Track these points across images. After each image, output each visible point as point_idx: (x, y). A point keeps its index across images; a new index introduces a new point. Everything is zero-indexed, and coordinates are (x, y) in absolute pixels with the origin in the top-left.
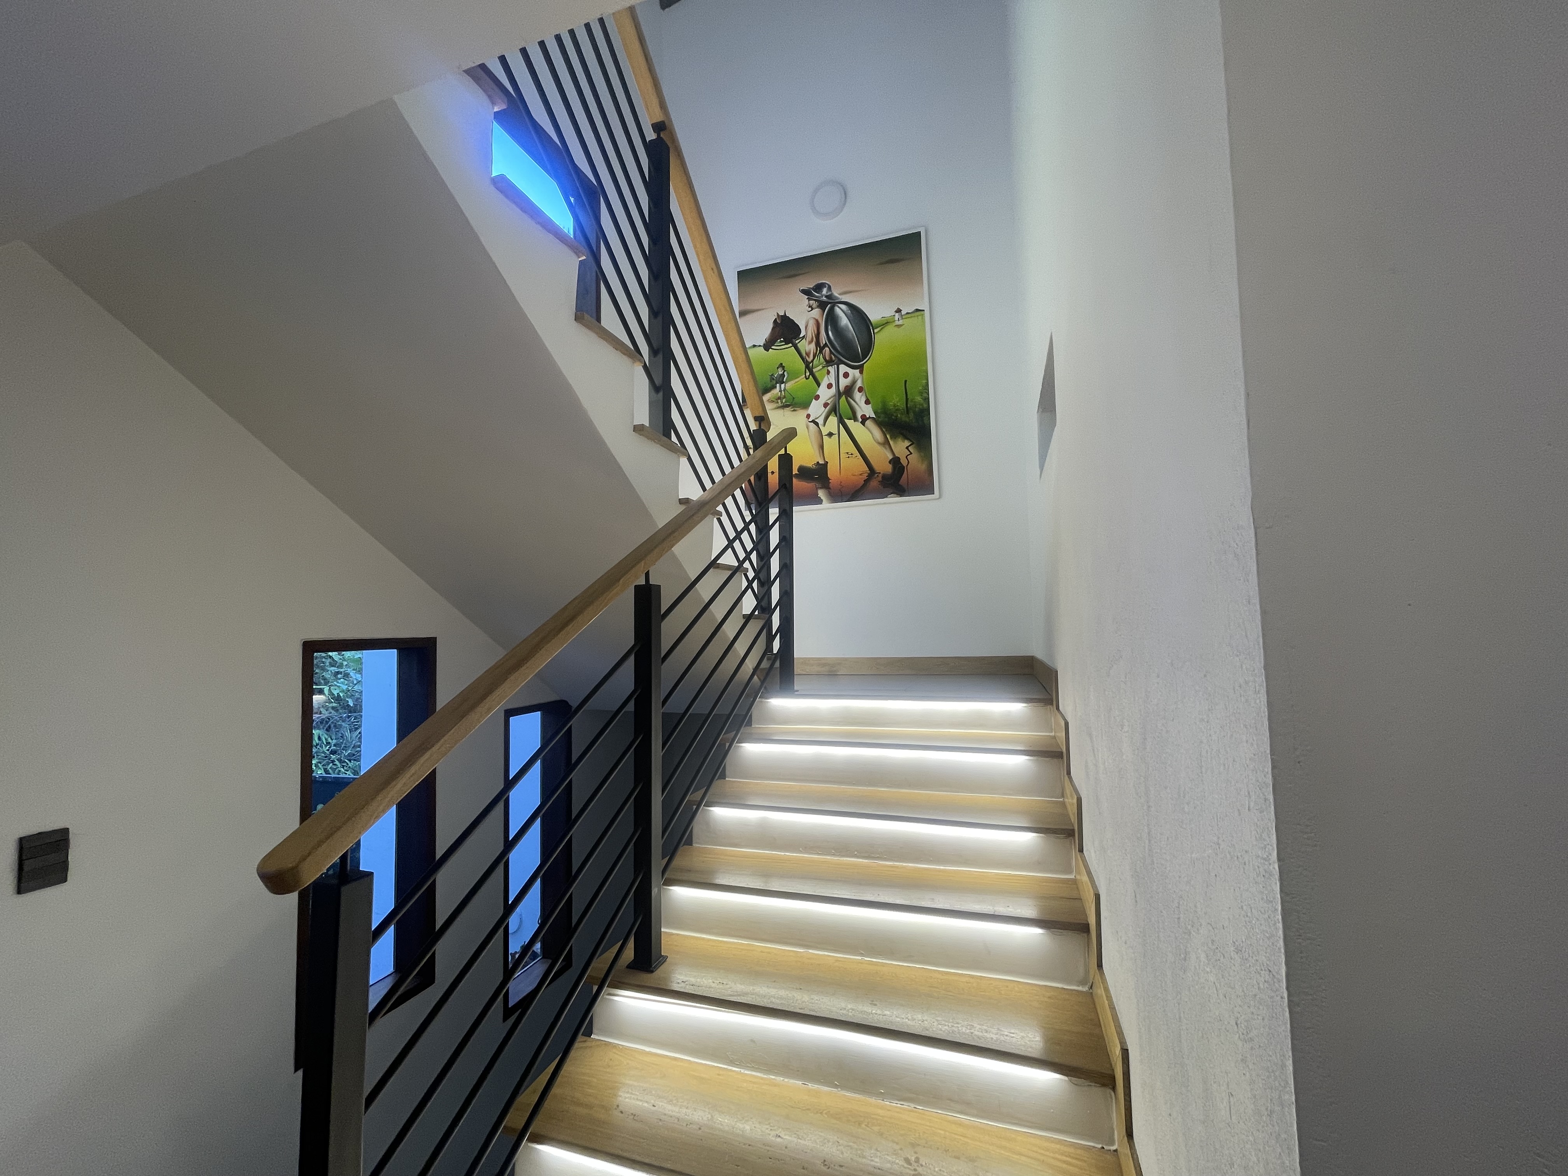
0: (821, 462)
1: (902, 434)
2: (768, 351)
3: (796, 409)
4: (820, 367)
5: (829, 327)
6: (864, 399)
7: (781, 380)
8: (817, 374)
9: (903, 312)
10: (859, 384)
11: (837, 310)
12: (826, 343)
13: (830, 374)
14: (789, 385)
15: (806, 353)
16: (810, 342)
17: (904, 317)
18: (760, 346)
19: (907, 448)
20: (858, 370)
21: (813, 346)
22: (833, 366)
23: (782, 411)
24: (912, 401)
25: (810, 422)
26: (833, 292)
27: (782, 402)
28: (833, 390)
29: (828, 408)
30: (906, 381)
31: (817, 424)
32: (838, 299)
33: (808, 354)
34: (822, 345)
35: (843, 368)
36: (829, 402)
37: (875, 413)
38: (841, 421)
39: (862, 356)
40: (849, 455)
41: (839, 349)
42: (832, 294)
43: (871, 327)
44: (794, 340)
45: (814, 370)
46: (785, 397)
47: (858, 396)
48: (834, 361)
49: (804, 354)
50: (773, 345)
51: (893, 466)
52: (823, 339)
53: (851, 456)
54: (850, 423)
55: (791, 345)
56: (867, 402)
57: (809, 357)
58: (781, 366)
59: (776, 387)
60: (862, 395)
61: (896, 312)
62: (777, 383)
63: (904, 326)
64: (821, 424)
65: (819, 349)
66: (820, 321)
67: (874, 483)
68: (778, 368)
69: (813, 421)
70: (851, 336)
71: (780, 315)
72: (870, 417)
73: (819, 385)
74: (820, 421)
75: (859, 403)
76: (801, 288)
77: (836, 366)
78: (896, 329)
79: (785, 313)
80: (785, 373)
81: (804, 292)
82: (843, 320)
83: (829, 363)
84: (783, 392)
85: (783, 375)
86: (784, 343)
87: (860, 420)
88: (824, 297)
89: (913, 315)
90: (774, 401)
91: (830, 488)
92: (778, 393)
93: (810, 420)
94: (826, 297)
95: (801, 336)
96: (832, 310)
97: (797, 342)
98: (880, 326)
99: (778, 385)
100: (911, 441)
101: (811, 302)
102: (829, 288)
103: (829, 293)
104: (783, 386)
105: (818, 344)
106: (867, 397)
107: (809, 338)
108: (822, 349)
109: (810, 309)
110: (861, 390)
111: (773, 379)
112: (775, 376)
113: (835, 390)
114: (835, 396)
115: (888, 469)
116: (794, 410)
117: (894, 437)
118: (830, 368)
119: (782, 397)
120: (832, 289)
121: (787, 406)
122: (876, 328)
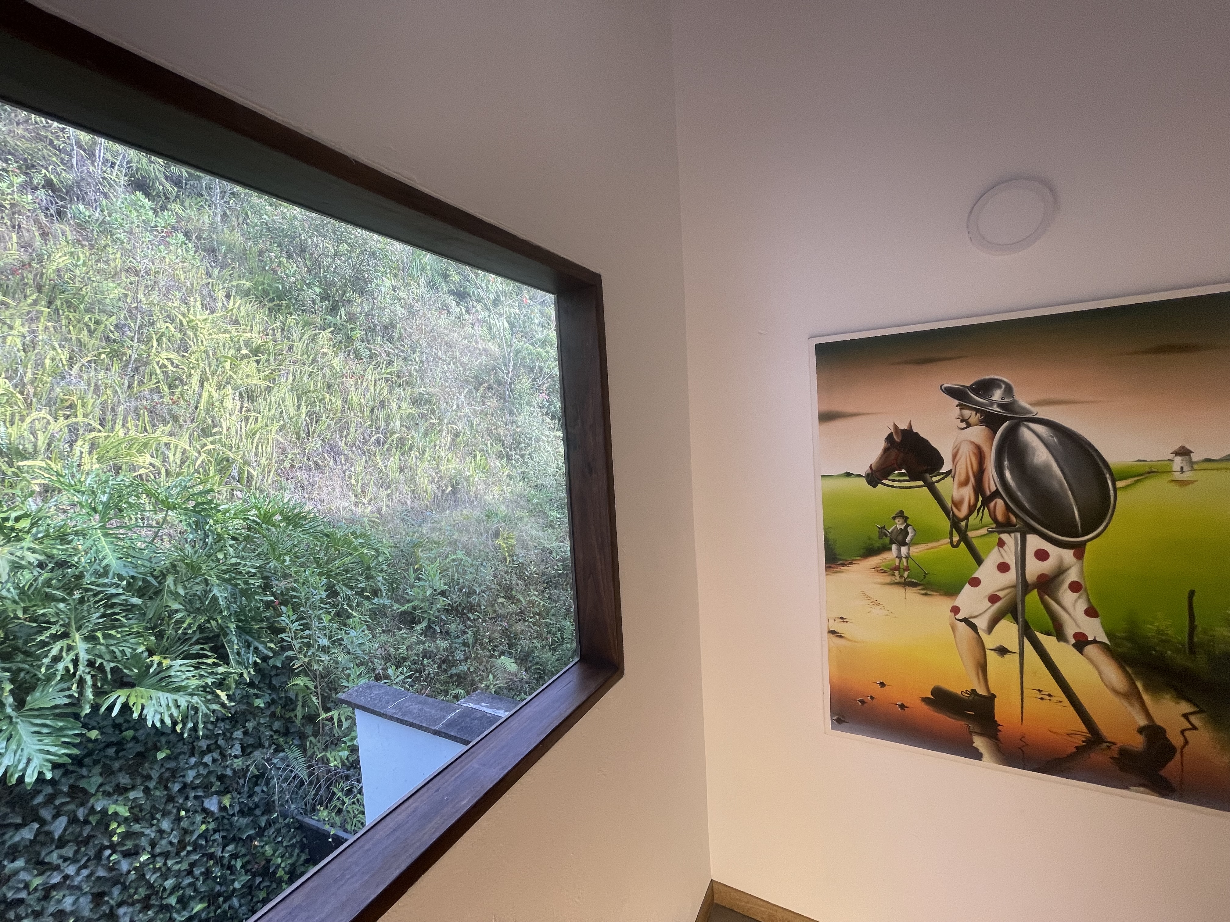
0: (981, 691)
1: (1176, 689)
2: (875, 486)
3: (929, 592)
4: (984, 531)
5: (1006, 463)
6: (1082, 606)
7: (900, 538)
8: (976, 543)
9: (1195, 457)
10: (1073, 576)
11: (1026, 434)
12: (997, 490)
13: (1005, 547)
14: (915, 551)
15: (953, 502)
16: (965, 483)
17: (1195, 467)
18: (859, 476)
19: (1186, 716)
20: (1072, 551)
21: (967, 493)
22: (1012, 535)
23: (903, 590)
24: (1205, 632)
25: (958, 620)
26: (1017, 397)
27: (901, 577)
28: (1011, 576)
29: (998, 605)
30: (1192, 594)
31: (973, 627)
32: (1030, 412)
33: (957, 504)
34: (988, 493)
35: (1034, 542)
36: (1001, 594)
37: (1109, 635)
38: (1026, 632)
39: (1082, 530)
40: (1044, 696)
41: (1026, 505)
42: (1014, 402)
43: (1108, 476)
44: (928, 476)
45: (971, 534)
46: (907, 569)
47: (1068, 597)
48: (1015, 525)
49: (949, 504)
50: (886, 479)
51: (1146, 737)
52: (992, 482)
53: (1048, 698)
54: (1049, 642)
55: (921, 483)
56: (1091, 612)
57: (959, 510)
58: (901, 514)
59: (890, 549)
60: (1079, 597)
61: (1177, 453)
62: (892, 542)
63: (1196, 483)
64: (983, 630)
65: (980, 499)
66: (985, 449)
67: (1097, 757)
68: (894, 518)
69: (965, 621)
70: (1056, 485)
71: (900, 428)
72: (1095, 641)
73: (979, 561)
74: (982, 623)
75: (1071, 609)
76: (945, 385)
77: (1019, 535)
78: (1175, 488)
79: (910, 424)
80: (910, 530)
81: (951, 392)
82: (1038, 453)
83: (1004, 526)
84: (904, 560)
85: (905, 532)
86: (907, 478)
87: (1073, 641)
88: (995, 406)
89: (1220, 465)
90: (885, 572)
91: (997, 739)
92: (893, 560)
93: (960, 616)
94: (1000, 405)
95: (944, 469)
96: (1012, 433)
97: (934, 479)
98: (1132, 477)
99: (894, 547)
100: (1195, 705)
101: (967, 413)
102: (1009, 390)
103: (1007, 400)
104: (904, 550)
105: (979, 488)
106: (1089, 601)
107: (961, 472)
108: (986, 502)
109: (964, 425)
110: (1075, 587)
111: (886, 535)
112: (890, 531)
113: (1015, 576)
114: (1014, 587)
115: (1138, 742)
116: (926, 594)
117: (1154, 688)
118: (1005, 537)
119: (901, 566)
120: (1015, 394)
121: (913, 585)
122: (1122, 479)
